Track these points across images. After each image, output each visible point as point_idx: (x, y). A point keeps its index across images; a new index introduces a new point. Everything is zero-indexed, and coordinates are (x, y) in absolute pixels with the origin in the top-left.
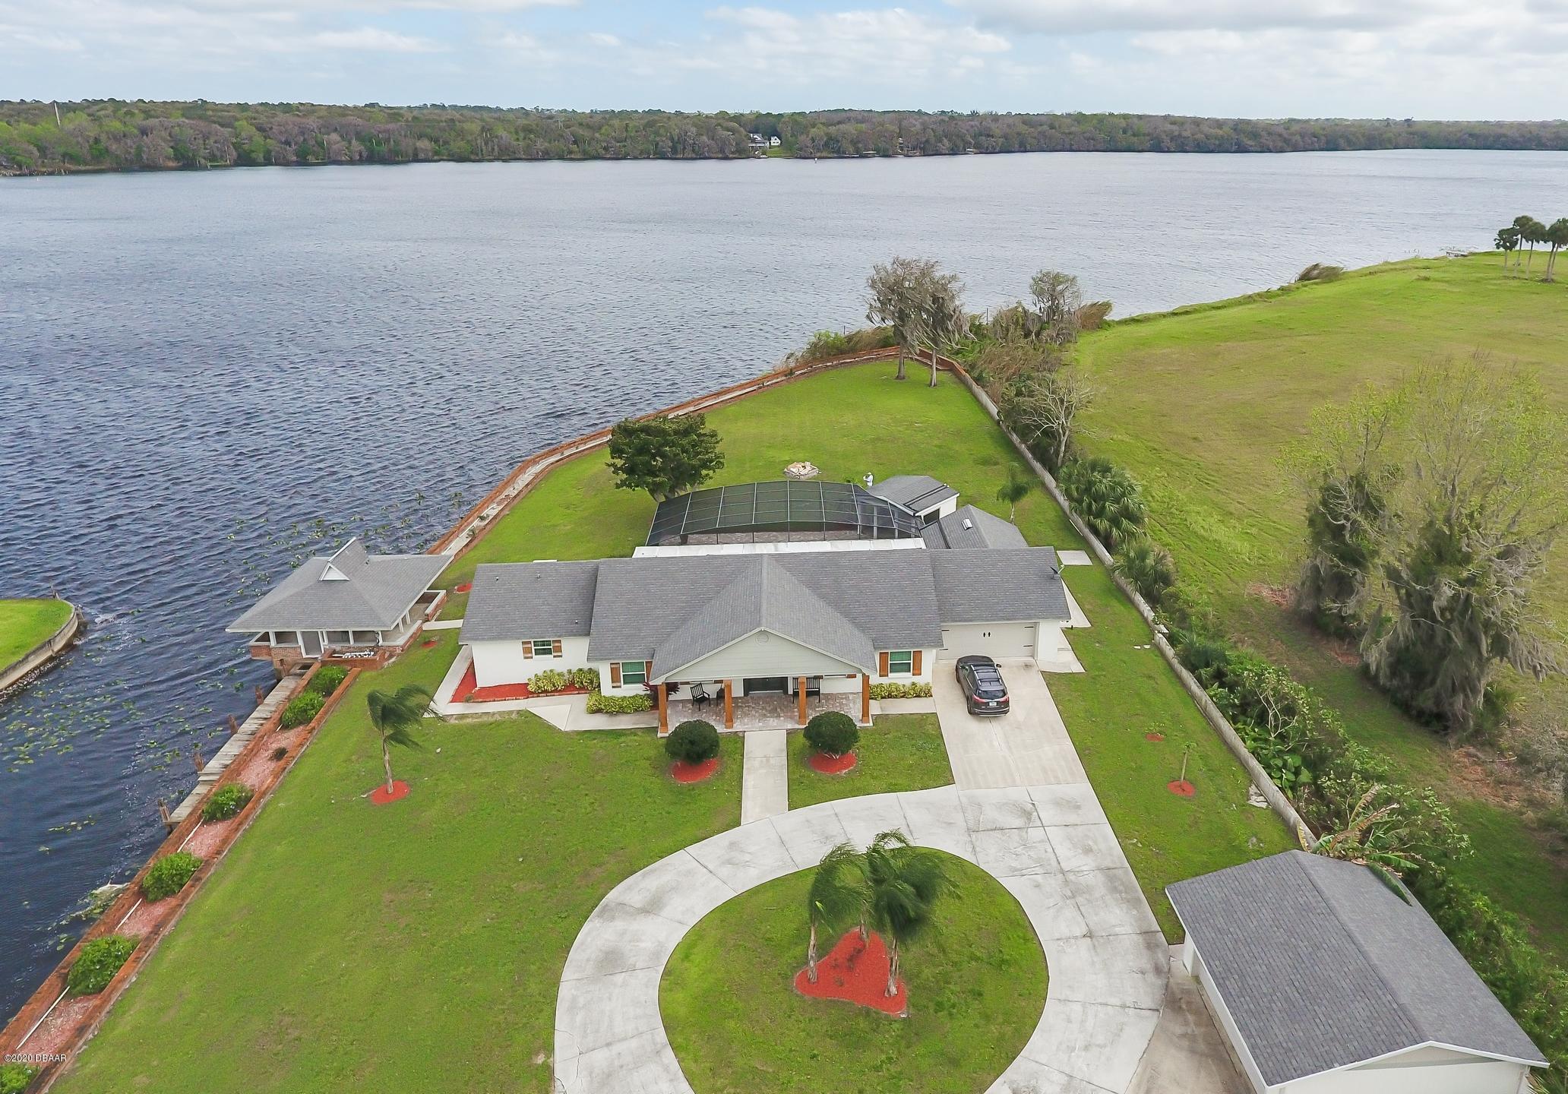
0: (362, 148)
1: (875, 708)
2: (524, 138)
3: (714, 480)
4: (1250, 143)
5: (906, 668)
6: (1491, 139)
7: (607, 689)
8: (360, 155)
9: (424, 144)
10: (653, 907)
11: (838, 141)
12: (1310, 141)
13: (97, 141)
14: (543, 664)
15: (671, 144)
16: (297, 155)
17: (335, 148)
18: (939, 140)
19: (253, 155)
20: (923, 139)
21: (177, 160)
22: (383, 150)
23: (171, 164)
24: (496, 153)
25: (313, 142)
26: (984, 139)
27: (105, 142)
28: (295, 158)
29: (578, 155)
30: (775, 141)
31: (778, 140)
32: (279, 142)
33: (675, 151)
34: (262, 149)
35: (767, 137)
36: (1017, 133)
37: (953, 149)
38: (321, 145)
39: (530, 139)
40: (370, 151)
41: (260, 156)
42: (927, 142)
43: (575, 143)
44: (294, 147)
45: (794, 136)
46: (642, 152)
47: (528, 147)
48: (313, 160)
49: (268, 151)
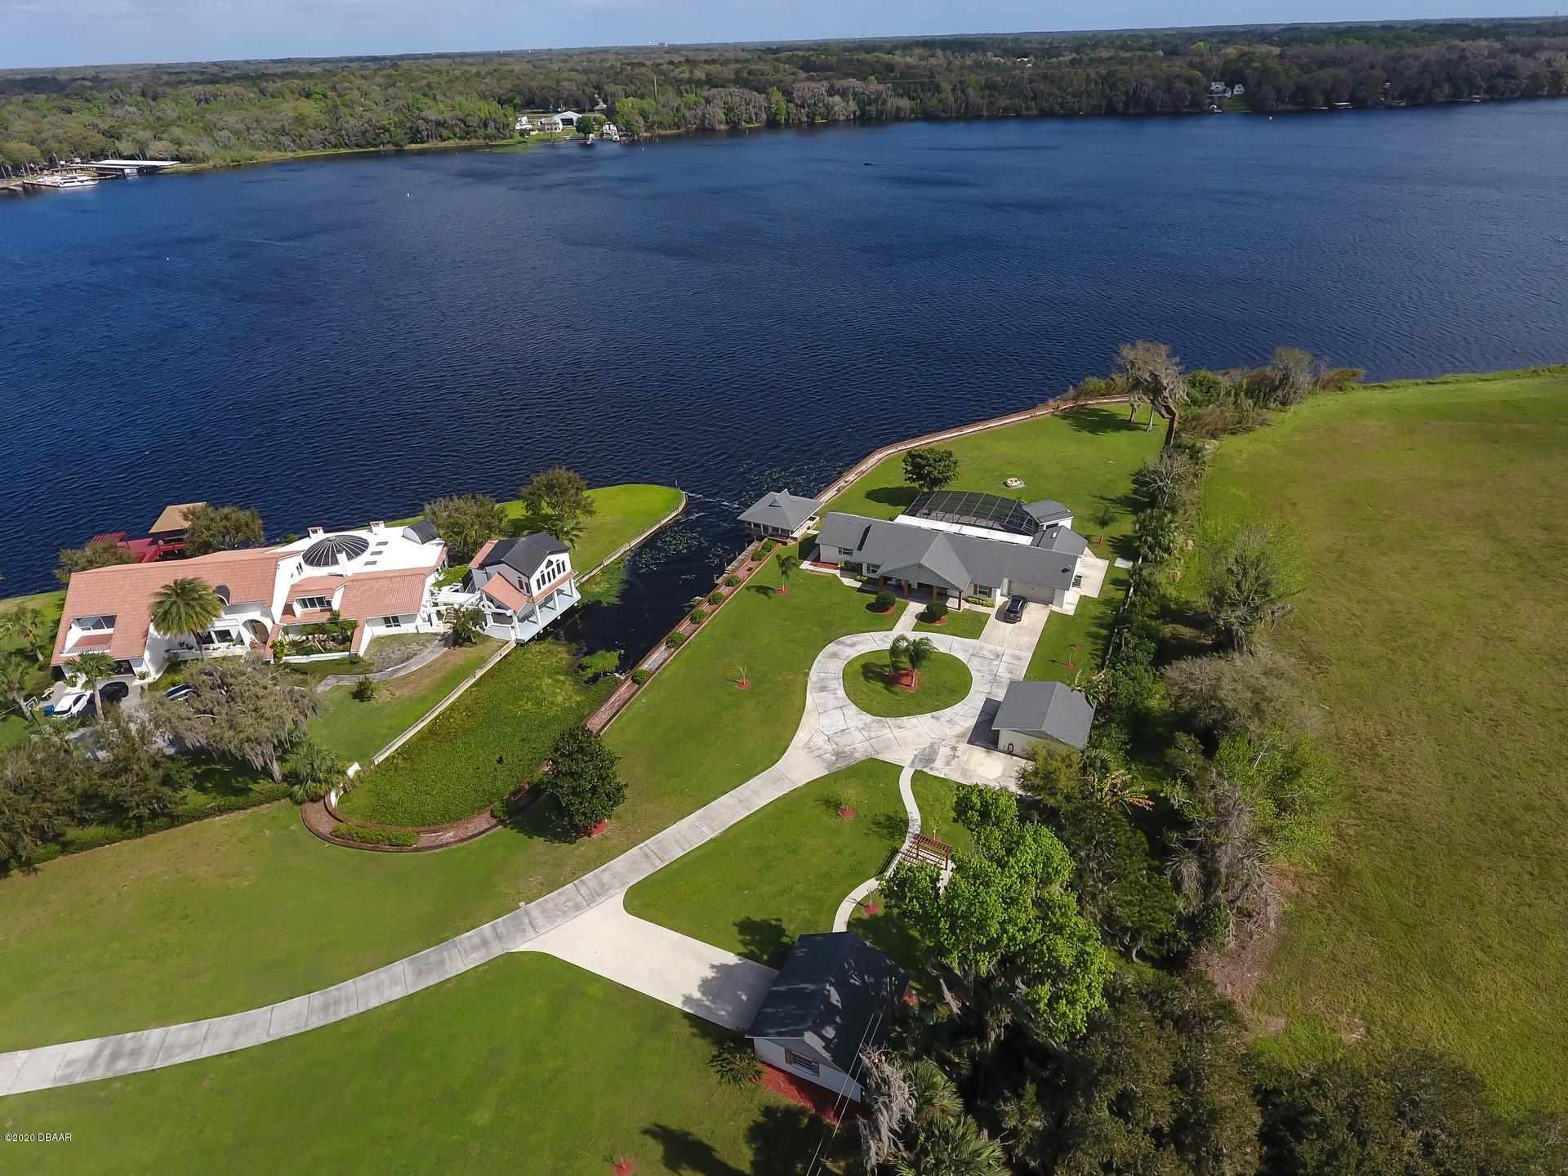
0: (856, 108)
1: (967, 606)
2: (989, 95)
3: (949, 486)
5: (985, 593)
7: (864, 572)
8: (854, 115)
10: (853, 645)
11: (1309, 92)
14: (847, 558)
15: (1124, 98)
16: (808, 117)
17: (836, 108)
18: (1436, 84)
19: (778, 118)
20: (1416, 86)
21: (727, 123)
22: (872, 109)
23: (723, 127)
24: (962, 111)
25: (821, 105)
26: (1501, 81)
27: (683, 110)
28: (806, 119)
29: (1035, 112)
30: (1239, 89)
31: (1242, 89)
32: (797, 106)
33: (1127, 105)
34: (784, 112)
35: (1230, 85)
36: (1552, 72)
37: (1454, 96)
38: (826, 106)
39: (994, 97)
40: (863, 110)
41: (782, 118)
42: (1420, 89)
43: (1034, 98)
44: (807, 109)
45: (1259, 85)
46: (1094, 108)
47: (991, 103)
48: (819, 120)
49: (788, 114)
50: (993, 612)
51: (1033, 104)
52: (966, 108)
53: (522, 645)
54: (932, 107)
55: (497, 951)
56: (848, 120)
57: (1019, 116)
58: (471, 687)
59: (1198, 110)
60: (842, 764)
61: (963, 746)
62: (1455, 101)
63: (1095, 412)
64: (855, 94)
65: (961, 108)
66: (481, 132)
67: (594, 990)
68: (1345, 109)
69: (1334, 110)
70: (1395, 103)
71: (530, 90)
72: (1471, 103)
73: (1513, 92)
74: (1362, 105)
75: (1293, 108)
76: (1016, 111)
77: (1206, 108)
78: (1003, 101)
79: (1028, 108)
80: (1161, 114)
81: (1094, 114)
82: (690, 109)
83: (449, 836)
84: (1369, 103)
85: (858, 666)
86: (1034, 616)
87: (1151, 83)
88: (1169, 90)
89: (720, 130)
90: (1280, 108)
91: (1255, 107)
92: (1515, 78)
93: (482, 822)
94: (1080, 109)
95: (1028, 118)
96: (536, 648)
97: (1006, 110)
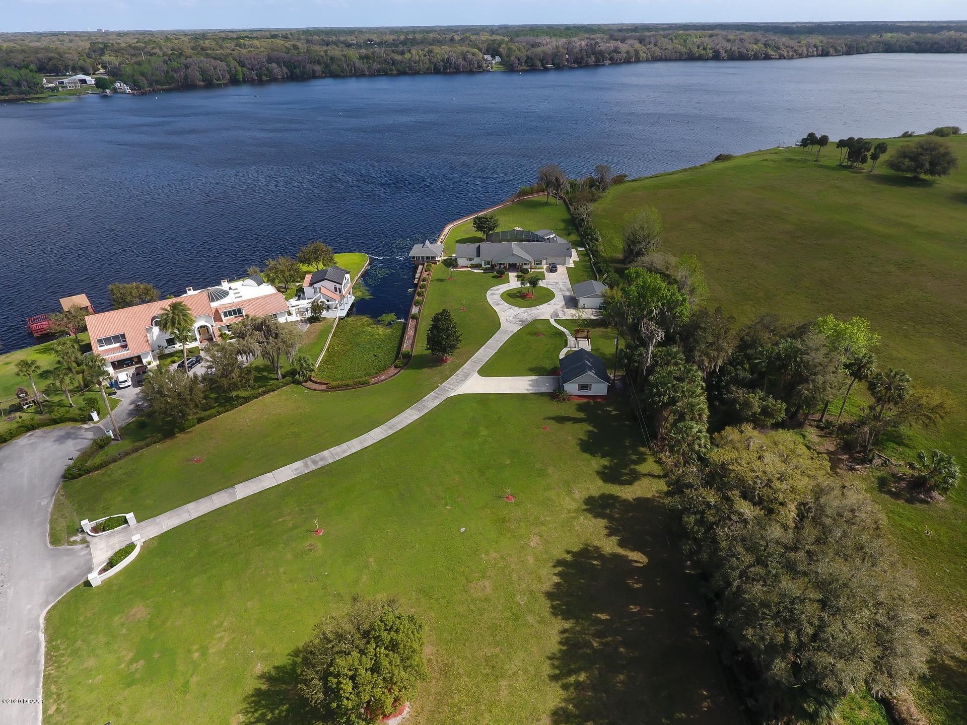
0: (287, 71)
1: (532, 270)
2: (367, 63)
3: (497, 230)
4: (773, 53)
5: (539, 264)
6: (929, 45)
7: (483, 266)
8: (287, 75)
9: (318, 68)
10: (498, 290)
11: (532, 60)
12: (811, 50)
13: (168, 72)
14: (471, 262)
15: (442, 64)
16: (257, 77)
17: (275, 71)
18: (589, 56)
19: (237, 77)
20: (580, 57)
21: (203, 81)
22: (297, 71)
23: (202, 83)
24: (353, 72)
25: (264, 69)
26: (615, 54)
27: (171, 73)
28: (256, 78)
29: (395, 72)
30: (498, 59)
31: (500, 59)
32: (248, 69)
33: (445, 68)
34: (241, 73)
35: (493, 56)
36: (635, 50)
37: (596, 62)
38: (268, 69)
39: (370, 63)
40: (292, 72)
41: (240, 77)
42: (582, 58)
43: (393, 64)
44: (255, 71)
45: (508, 56)
46: (428, 69)
47: (369, 67)
48: (264, 78)
49: (244, 74)
50: (544, 270)
51: (393, 68)
52: (355, 70)
53: (342, 319)
54: (335, 69)
55: (444, 398)
56: (283, 78)
57: (386, 74)
58: (332, 337)
59: (481, 70)
60: (525, 324)
61: (566, 310)
62: (598, 65)
63: (529, 201)
64: (284, 63)
65: (352, 70)
66: (16, 89)
67: (492, 397)
68: (551, 69)
69: (546, 70)
70: (573, 65)
71: (40, 60)
72: (604, 65)
73: (620, 60)
74: (558, 67)
75: (527, 68)
76: (384, 71)
77: (485, 69)
78: (376, 66)
79: (391, 70)
80: (463, 72)
81: (427, 72)
82: (176, 72)
83: (383, 377)
84: (561, 66)
85: (505, 295)
86: (561, 269)
87: (455, 55)
88: (465, 59)
89: (200, 85)
90: (521, 68)
91: (510, 68)
92: (620, 53)
93: (392, 371)
94: (420, 70)
95: (392, 75)
96: (350, 319)
97: (378, 70)
